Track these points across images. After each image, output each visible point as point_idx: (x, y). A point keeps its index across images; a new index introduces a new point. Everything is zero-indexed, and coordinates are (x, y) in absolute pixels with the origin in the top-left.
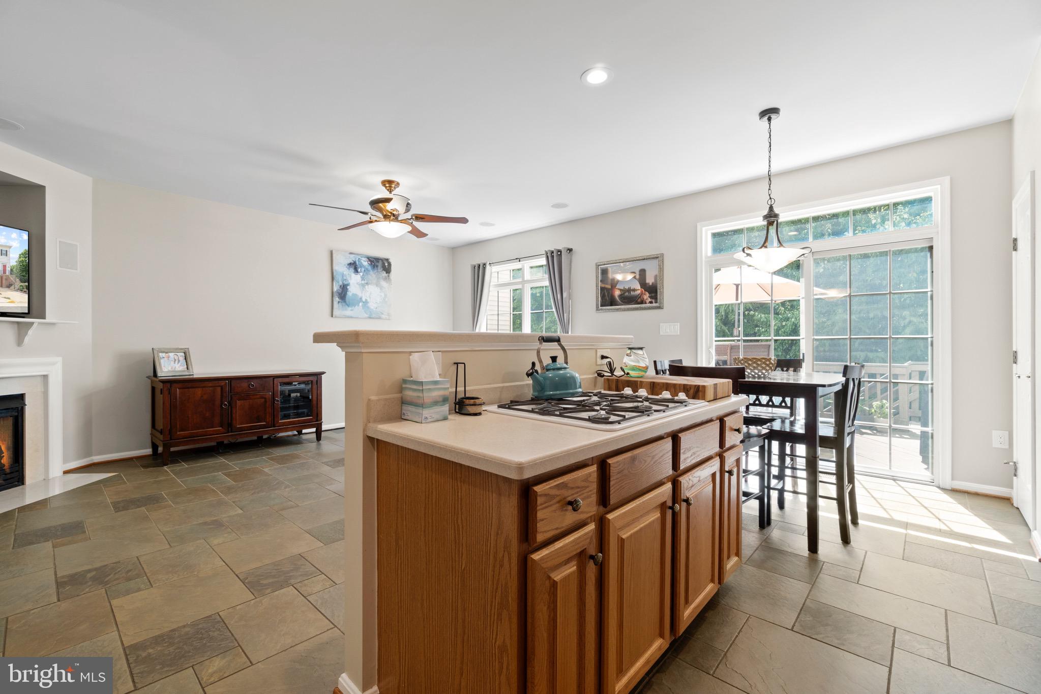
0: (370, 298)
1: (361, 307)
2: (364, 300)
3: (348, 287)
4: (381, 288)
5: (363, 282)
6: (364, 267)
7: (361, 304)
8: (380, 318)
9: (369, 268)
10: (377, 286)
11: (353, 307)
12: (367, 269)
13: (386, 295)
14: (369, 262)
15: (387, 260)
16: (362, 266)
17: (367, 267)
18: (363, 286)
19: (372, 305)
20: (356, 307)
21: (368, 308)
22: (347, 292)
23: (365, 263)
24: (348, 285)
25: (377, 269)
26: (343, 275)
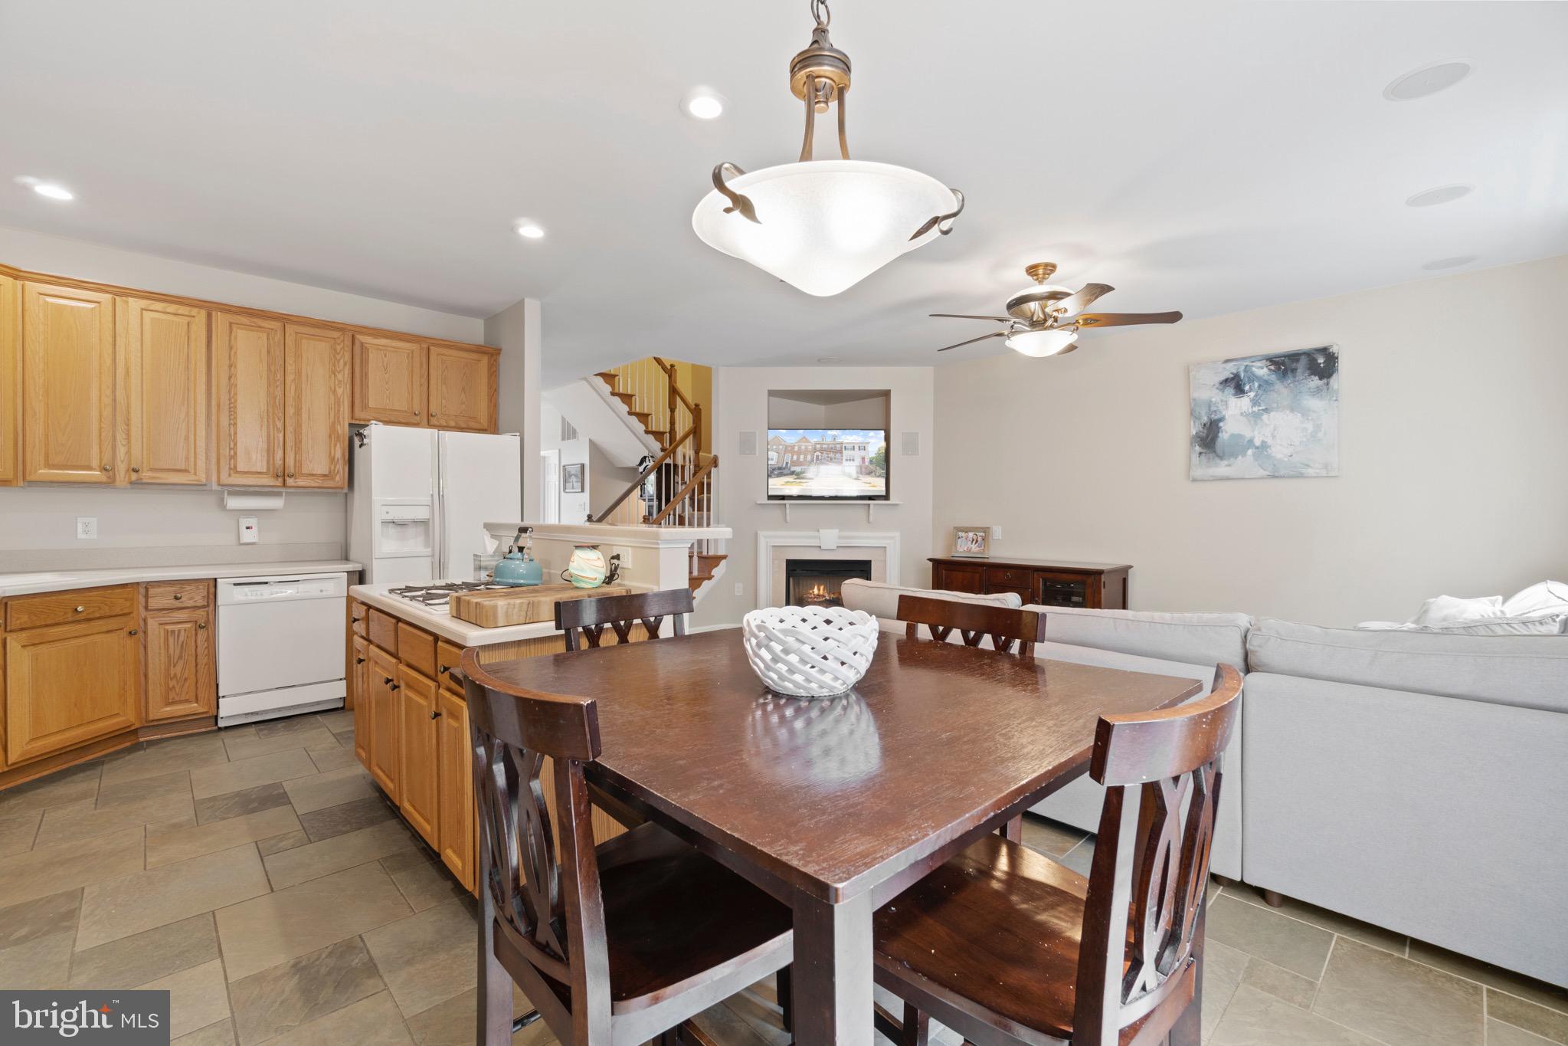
0: (1273, 437)
1: (1252, 458)
2: (1257, 443)
3: (1221, 424)
4: (1305, 413)
5: (1256, 409)
6: (1258, 378)
7: (1250, 452)
8: (1301, 476)
9: (1273, 377)
10: (1292, 410)
11: (1232, 460)
12: (1267, 382)
13: (1318, 427)
14: (1272, 367)
15: (1324, 351)
16: (1253, 378)
17: (1266, 377)
18: (1256, 416)
19: (1279, 451)
20: (1240, 457)
21: (1269, 457)
22: (1219, 432)
23: (1262, 371)
24: (1221, 419)
25: (1295, 377)
26: (1209, 404)
